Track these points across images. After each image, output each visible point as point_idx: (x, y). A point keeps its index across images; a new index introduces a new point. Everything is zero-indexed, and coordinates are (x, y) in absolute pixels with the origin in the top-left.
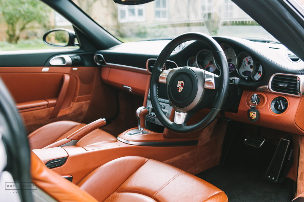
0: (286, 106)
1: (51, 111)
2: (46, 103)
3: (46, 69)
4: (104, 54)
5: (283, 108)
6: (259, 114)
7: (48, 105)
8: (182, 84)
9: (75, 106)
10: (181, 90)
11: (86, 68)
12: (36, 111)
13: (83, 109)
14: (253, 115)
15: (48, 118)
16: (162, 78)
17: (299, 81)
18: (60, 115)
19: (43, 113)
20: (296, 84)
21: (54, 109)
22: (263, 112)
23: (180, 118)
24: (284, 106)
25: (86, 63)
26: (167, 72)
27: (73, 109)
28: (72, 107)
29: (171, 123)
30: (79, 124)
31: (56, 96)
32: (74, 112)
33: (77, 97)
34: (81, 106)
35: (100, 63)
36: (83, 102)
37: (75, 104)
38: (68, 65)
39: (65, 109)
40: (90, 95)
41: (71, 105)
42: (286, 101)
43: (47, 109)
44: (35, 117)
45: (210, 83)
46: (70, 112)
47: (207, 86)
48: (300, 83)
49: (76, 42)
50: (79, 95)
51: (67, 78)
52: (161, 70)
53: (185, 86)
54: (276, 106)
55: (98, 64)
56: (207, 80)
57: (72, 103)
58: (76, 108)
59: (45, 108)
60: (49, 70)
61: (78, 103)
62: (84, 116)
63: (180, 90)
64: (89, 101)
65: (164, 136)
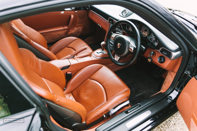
0: (164, 61)
1: (65, 32)
2: (63, 28)
3: (62, 12)
5: (163, 61)
6: (152, 60)
7: (64, 30)
8: (119, 45)
9: (76, 29)
11: (82, 11)
12: (59, 32)
13: (80, 30)
14: (149, 60)
15: (64, 34)
16: (112, 37)
17: (172, 55)
19: (62, 33)
20: (171, 55)
21: (67, 31)
22: (154, 60)
23: (117, 58)
24: (163, 60)
25: (82, 9)
27: (75, 30)
28: (74, 30)
30: (77, 38)
31: (67, 24)
32: (76, 32)
33: (77, 25)
34: (79, 29)
36: (80, 27)
38: (73, 10)
39: (72, 30)
40: (83, 24)
41: (74, 29)
42: (165, 59)
43: (64, 31)
44: (58, 35)
45: (131, 49)
46: (74, 32)
48: (172, 56)
50: (78, 24)
51: (72, 16)
52: (112, 33)
54: (160, 59)
55: (87, 9)
56: (130, 47)
57: (75, 27)
58: (77, 30)
59: (63, 31)
60: (64, 13)
61: (77, 28)
62: (80, 33)
63: (118, 48)
64: (82, 27)
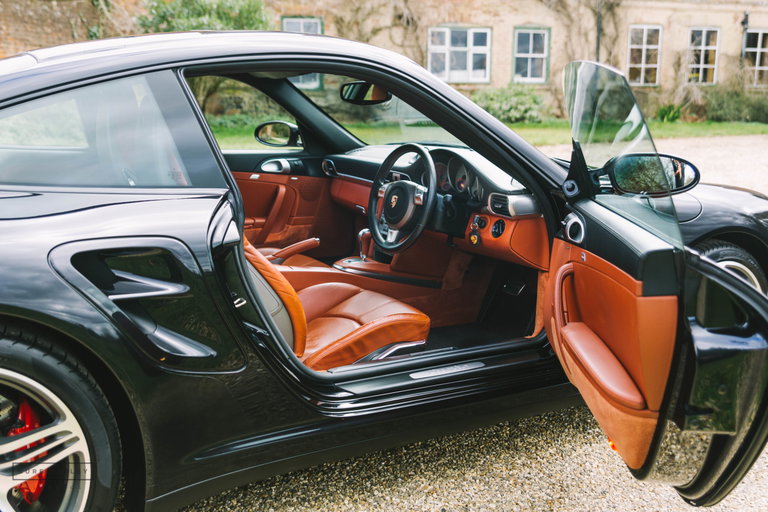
0: (503, 230)
1: (257, 233)
2: (251, 221)
3: (255, 176)
4: (335, 160)
7: (255, 225)
8: (396, 199)
9: (290, 230)
10: (394, 205)
11: (311, 178)
13: (301, 236)
14: (474, 239)
16: (382, 192)
18: (268, 240)
21: (262, 231)
22: (484, 236)
23: (392, 236)
25: (311, 172)
26: (386, 186)
27: (287, 234)
29: (383, 240)
31: (265, 214)
32: (289, 238)
33: (294, 218)
34: (299, 231)
35: (330, 172)
36: (302, 226)
37: (290, 227)
38: (286, 173)
39: (275, 234)
40: (312, 217)
41: (285, 230)
42: (504, 224)
43: (252, 230)
45: (419, 198)
46: (283, 238)
47: (417, 202)
49: (300, 142)
50: (298, 215)
51: (283, 190)
52: (382, 184)
53: (398, 201)
55: (327, 173)
56: (417, 195)
57: (287, 226)
58: (292, 233)
59: (250, 228)
60: (260, 177)
61: (294, 227)
64: (310, 226)
65: (391, 268)
